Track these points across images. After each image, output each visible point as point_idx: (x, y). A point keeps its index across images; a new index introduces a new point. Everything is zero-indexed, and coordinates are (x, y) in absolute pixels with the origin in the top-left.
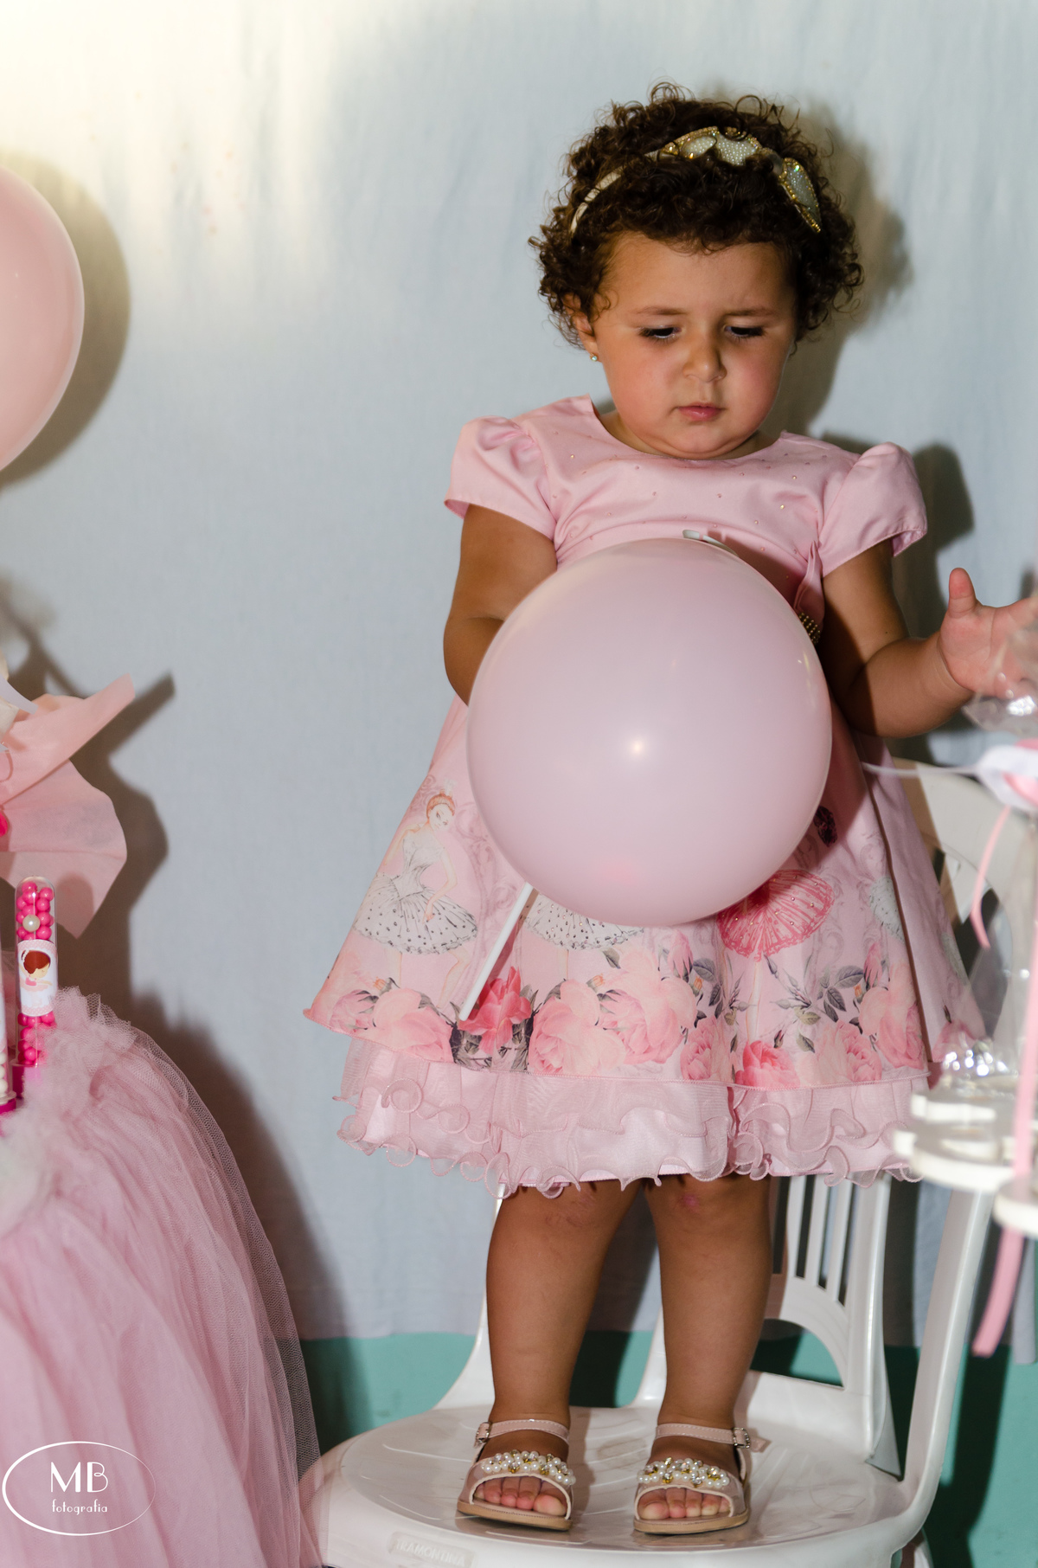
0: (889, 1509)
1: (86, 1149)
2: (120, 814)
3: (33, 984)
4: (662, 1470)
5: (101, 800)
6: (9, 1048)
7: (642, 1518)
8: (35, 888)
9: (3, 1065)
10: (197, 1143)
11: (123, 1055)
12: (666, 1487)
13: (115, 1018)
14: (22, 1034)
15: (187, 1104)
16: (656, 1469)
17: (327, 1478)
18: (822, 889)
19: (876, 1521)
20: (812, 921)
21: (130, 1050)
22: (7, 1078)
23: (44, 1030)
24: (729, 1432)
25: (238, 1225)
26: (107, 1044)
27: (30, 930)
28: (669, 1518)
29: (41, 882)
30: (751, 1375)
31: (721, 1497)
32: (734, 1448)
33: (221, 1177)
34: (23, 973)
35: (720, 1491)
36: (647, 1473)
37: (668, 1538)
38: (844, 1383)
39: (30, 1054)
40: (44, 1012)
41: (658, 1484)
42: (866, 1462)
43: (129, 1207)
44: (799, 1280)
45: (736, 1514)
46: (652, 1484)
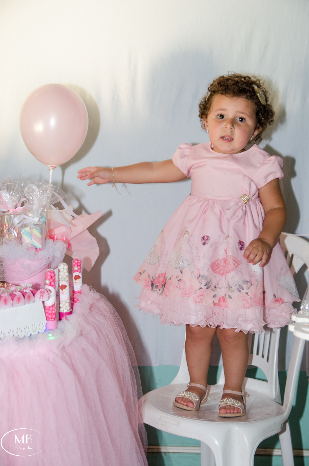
0: (279, 413)
1: (88, 324)
2: (98, 242)
3: (76, 283)
4: (225, 401)
5: (94, 239)
6: (70, 298)
7: (220, 413)
8: (77, 260)
9: (69, 303)
10: (115, 322)
11: (97, 300)
12: (226, 405)
13: (96, 291)
14: (73, 295)
15: (113, 312)
16: (223, 401)
17: (145, 401)
18: (237, 261)
19: (277, 416)
20: (234, 268)
21: (99, 299)
22: (69, 306)
23: (79, 294)
24: (240, 392)
25: (124, 341)
26: (94, 298)
27: (76, 270)
28: (227, 413)
29: (78, 259)
30: (246, 378)
31: (239, 408)
32: (242, 396)
33: (120, 330)
34: (74, 280)
35: (239, 406)
36: (221, 402)
37: (226, 419)
38: (268, 380)
39: (75, 300)
40: (79, 290)
41: (224, 404)
42: (274, 400)
43: (98, 338)
44: (257, 356)
45: (242, 413)
46: (222, 405)
